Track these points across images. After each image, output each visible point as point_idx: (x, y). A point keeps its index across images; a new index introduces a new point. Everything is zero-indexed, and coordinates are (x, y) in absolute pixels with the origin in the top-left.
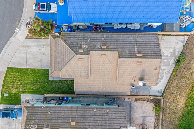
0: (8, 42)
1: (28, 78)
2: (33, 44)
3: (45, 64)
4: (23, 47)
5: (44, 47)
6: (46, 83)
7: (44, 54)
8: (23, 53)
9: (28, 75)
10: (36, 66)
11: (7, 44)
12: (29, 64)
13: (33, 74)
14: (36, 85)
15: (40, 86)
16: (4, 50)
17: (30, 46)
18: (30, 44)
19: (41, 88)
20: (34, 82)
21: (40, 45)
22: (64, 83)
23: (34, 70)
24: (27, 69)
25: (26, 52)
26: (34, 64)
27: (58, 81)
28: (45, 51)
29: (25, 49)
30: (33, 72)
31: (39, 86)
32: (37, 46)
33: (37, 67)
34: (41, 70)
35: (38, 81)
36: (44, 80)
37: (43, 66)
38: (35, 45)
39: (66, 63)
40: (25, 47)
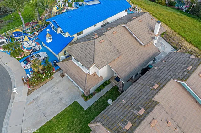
0: (7, 113)
1: (59, 129)
2: (41, 93)
3: (68, 100)
4: (30, 103)
5: (54, 88)
6: (86, 116)
7: (59, 93)
8: (34, 109)
9: (57, 126)
10: (59, 109)
11: (6, 117)
12: (49, 114)
13: (61, 120)
14: (75, 128)
15: (81, 125)
16: (4, 126)
17: (38, 97)
18: (37, 96)
19: (83, 127)
20: (71, 127)
21: (49, 89)
22: (103, 100)
23: (60, 115)
24: (51, 121)
25: (36, 106)
26: (56, 109)
27: (96, 103)
28: (58, 89)
29: (33, 104)
30: (59, 118)
31: (80, 127)
32: (46, 92)
33: (61, 109)
34: (68, 109)
35: (73, 122)
36: (80, 115)
37: (67, 103)
38: (43, 93)
39: (93, 52)
40: (33, 102)
